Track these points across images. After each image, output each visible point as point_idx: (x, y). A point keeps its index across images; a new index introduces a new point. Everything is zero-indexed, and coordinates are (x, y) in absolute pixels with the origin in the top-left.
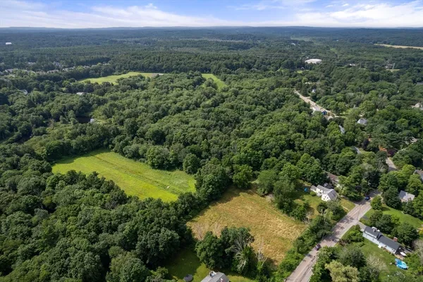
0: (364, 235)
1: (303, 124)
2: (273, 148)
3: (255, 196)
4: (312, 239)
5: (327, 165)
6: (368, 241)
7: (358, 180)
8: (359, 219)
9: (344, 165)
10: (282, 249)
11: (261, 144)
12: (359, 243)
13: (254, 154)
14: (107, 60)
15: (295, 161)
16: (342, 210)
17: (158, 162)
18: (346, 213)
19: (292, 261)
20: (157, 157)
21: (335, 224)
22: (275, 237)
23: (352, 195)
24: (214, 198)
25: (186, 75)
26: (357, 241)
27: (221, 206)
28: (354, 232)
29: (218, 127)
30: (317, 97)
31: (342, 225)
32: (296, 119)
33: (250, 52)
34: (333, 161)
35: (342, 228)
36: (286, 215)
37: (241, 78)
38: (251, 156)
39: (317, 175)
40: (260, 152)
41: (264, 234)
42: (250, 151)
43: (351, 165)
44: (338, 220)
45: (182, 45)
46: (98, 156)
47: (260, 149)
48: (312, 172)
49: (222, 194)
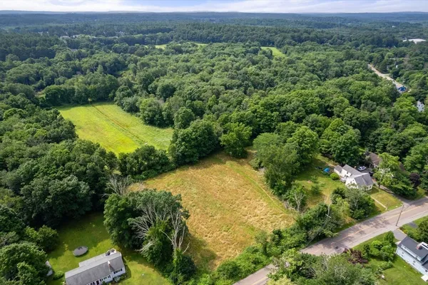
0: (399, 252)
1: (359, 92)
2: (294, 110)
3: (247, 168)
4: (297, 239)
5: (375, 143)
6: (404, 263)
7: (419, 166)
8: (400, 225)
9: (400, 143)
10: (242, 243)
11: (280, 104)
12: (383, 263)
13: (266, 115)
14: (169, 30)
15: (321, 129)
16: (373, 205)
17: (149, 116)
18: (380, 212)
19: (244, 265)
20: (148, 109)
21: (351, 224)
22: (242, 223)
23: (399, 186)
24: (187, 160)
25: (242, 44)
26: (379, 258)
27: (191, 172)
28: (379, 243)
29: (242, 88)
30: (400, 73)
31: (364, 227)
32: (351, 88)
33: (331, 31)
34: (384, 137)
35: (362, 233)
36: (277, 198)
37: (306, 51)
38: (261, 117)
39: (347, 149)
40: (275, 114)
41: (228, 216)
42: (261, 110)
43: (412, 145)
44: (361, 219)
45: (256, 23)
46: (98, 107)
47: (276, 110)
48: (340, 143)
49: (201, 158)
